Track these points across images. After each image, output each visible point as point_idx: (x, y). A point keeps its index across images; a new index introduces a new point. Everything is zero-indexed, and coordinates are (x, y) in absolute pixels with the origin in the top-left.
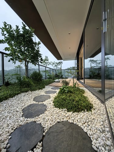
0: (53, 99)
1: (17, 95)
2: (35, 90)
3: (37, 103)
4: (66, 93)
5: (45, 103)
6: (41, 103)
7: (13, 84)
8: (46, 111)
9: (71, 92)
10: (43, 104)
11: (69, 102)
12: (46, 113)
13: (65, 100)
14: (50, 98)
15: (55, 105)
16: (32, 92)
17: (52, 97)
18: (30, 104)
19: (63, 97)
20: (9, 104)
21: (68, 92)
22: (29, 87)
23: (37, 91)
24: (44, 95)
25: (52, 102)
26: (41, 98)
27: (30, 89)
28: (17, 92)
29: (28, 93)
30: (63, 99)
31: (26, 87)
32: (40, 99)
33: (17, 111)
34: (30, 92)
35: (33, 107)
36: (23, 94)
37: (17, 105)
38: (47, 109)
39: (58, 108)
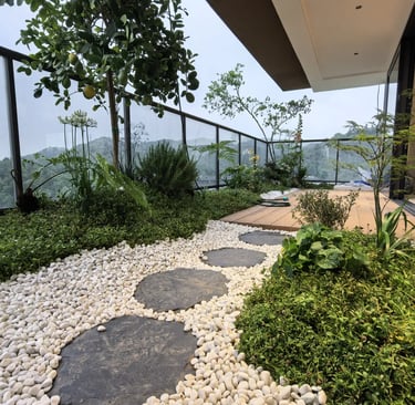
0: (240, 302)
1: (63, 257)
2: (149, 239)
3: (149, 313)
4: (323, 271)
5: (190, 318)
6: (171, 316)
7: (54, 207)
8: (189, 377)
9: (360, 271)
10: (183, 324)
11: (343, 344)
12: (188, 391)
13: (313, 323)
14: (226, 291)
15: (244, 347)
16: (137, 247)
17: (236, 286)
18: (113, 314)
19: (302, 299)
20: (9, 303)
21: (336, 271)
22: (122, 224)
23: (159, 247)
24: (191, 272)
25: (229, 322)
26: (175, 285)
27: (128, 231)
28: (59, 245)
29: (113, 252)
30: (300, 312)
31: (110, 221)
32: (169, 294)
33: (33, 353)
34: (128, 247)
35: (122, 332)
36: (88, 257)
37: (46, 314)
38: (194, 361)
39: (266, 374)
